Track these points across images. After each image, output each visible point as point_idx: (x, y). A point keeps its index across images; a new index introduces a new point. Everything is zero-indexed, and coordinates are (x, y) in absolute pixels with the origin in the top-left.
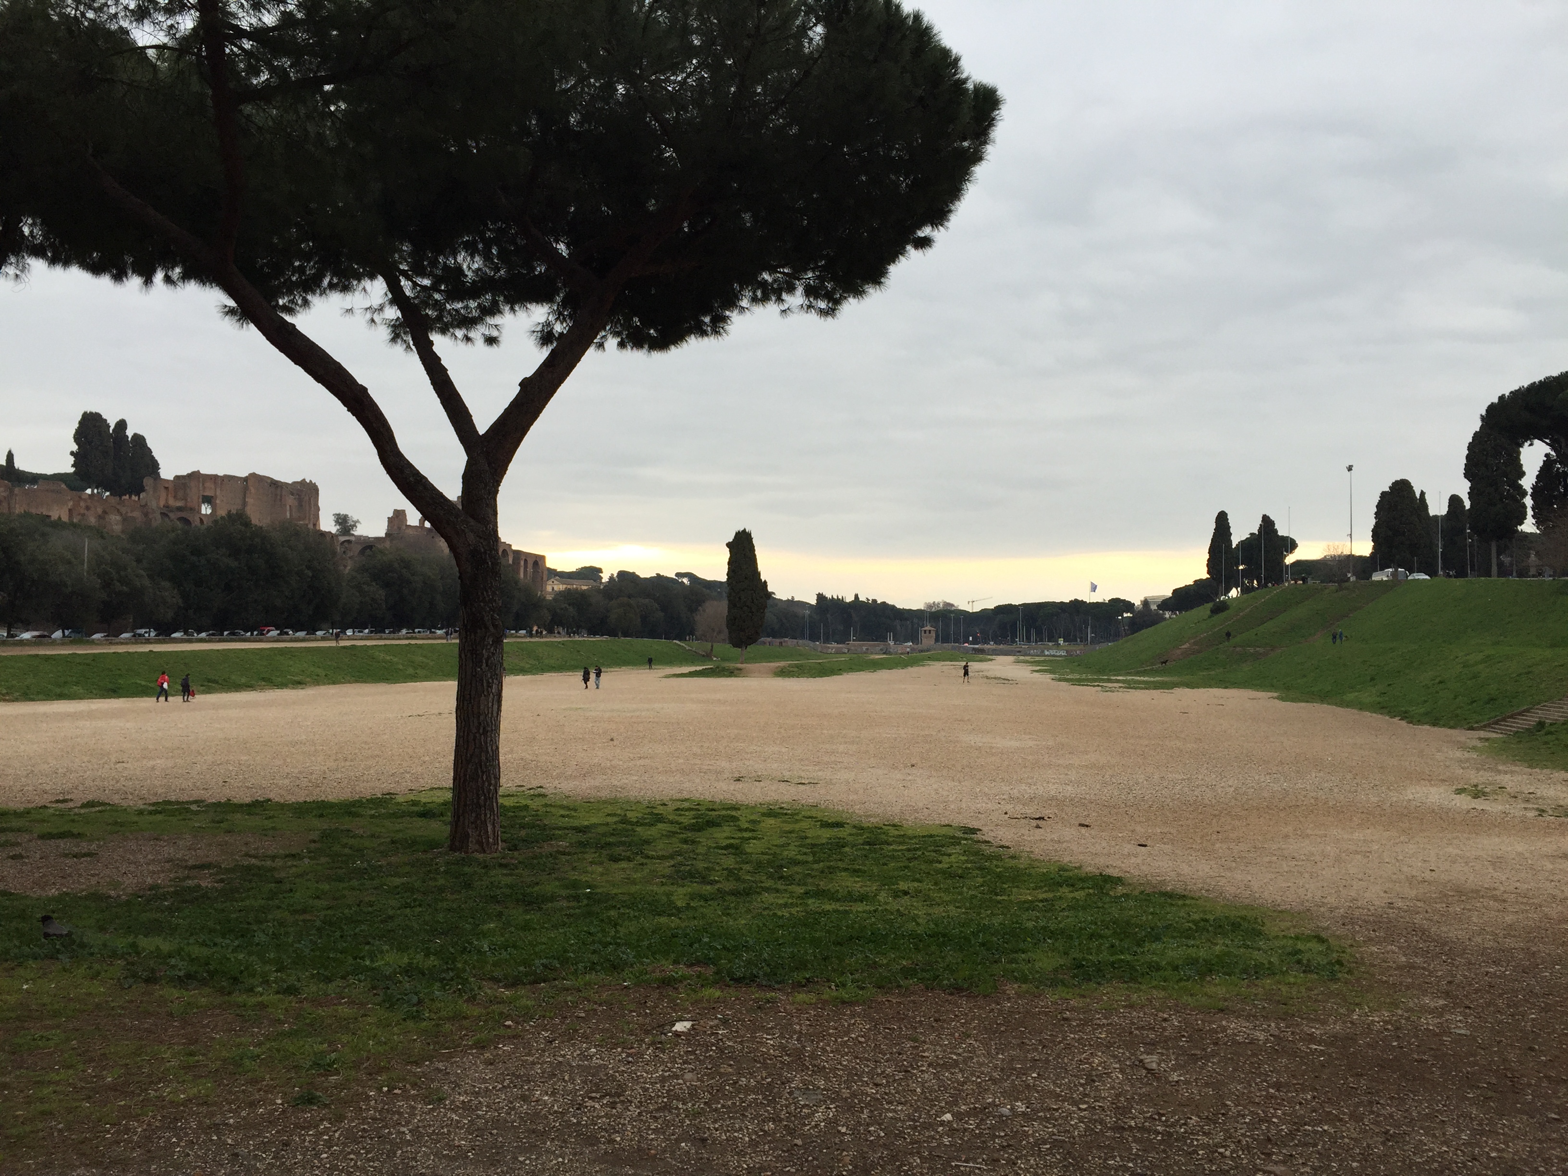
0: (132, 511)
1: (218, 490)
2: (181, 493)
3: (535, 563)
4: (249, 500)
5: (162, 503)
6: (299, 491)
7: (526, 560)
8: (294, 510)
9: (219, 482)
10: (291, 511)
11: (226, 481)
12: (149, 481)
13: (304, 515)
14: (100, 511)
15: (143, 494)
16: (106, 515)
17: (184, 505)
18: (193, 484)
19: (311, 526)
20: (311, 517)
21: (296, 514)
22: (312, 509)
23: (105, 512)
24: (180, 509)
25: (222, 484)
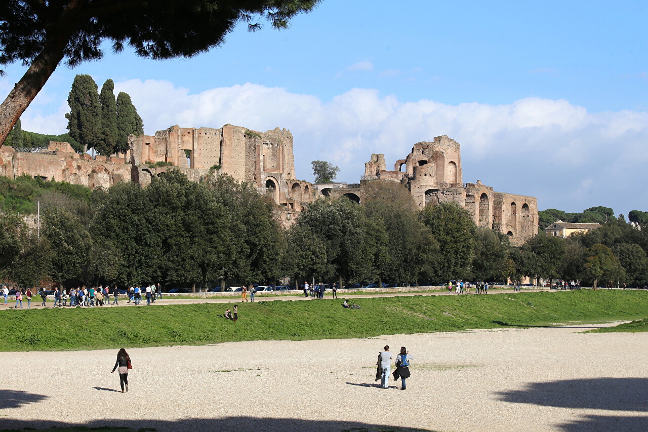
0: (117, 169)
1: (196, 143)
2: (162, 148)
3: (525, 206)
4: (224, 152)
5: (145, 159)
6: (273, 140)
7: (513, 204)
8: (268, 159)
9: (196, 135)
10: (264, 161)
11: (203, 134)
12: (133, 138)
13: (278, 165)
14: (90, 171)
15: (128, 152)
16: (95, 174)
17: (164, 160)
18: (172, 139)
19: (285, 176)
20: (285, 166)
21: (269, 164)
22: (286, 158)
23: (94, 171)
24: (160, 164)
25: (199, 137)
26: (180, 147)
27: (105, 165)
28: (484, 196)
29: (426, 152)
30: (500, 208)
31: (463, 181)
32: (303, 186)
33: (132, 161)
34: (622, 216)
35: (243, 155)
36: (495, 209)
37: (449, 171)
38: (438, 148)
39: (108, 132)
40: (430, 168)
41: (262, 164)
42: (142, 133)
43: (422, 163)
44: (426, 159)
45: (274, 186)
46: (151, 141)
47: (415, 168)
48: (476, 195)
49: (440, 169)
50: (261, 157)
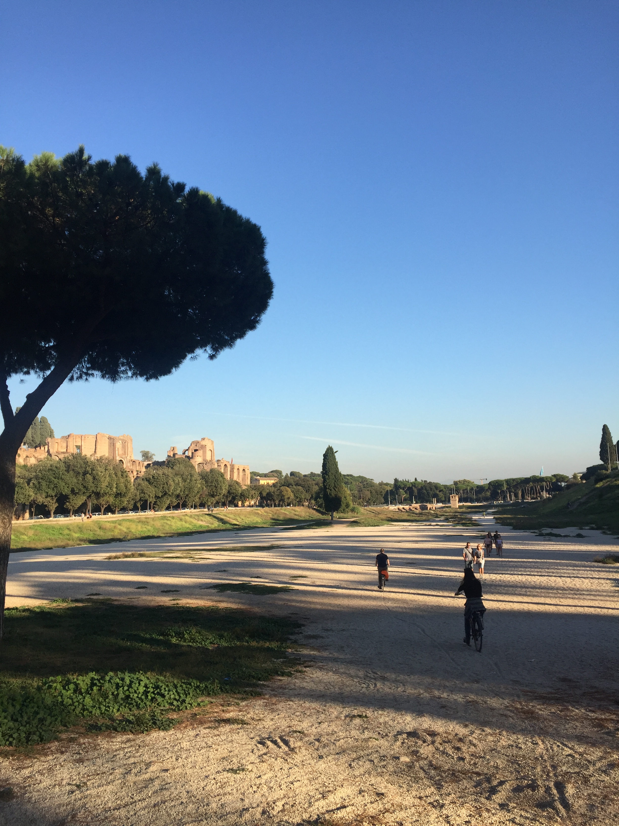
0: (40, 455)
1: (83, 442)
2: (65, 445)
3: (244, 470)
4: (98, 446)
5: (55, 450)
6: (123, 440)
7: (238, 469)
8: (120, 450)
9: (83, 438)
10: (118, 450)
11: (86, 437)
12: (49, 440)
13: (125, 452)
14: (25, 457)
15: (46, 447)
16: (28, 458)
17: (65, 451)
18: (70, 440)
19: (128, 458)
20: (129, 453)
21: (121, 452)
22: (129, 449)
23: (27, 457)
24: (63, 453)
25: (84, 439)
26: (75, 444)
27: (34, 454)
28: (225, 465)
29: (198, 445)
30: (233, 471)
31: (216, 458)
32: (137, 463)
33: (48, 451)
34: (287, 474)
35: (107, 447)
36: (231, 471)
37: (208, 454)
38: (203, 443)
39: (35, 436)
40: (200, 453)
41: (117, 452)
42: (54, 437)
43: (196, 450)
44: (197, 448)
45: (123, 463)
46: (59, 441)
47: (192, 453)
48: (222, 465)
49: (204, 453)
50: (117, 449)
